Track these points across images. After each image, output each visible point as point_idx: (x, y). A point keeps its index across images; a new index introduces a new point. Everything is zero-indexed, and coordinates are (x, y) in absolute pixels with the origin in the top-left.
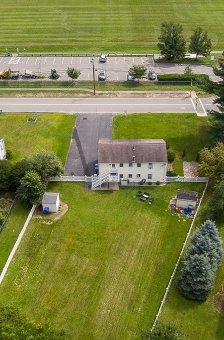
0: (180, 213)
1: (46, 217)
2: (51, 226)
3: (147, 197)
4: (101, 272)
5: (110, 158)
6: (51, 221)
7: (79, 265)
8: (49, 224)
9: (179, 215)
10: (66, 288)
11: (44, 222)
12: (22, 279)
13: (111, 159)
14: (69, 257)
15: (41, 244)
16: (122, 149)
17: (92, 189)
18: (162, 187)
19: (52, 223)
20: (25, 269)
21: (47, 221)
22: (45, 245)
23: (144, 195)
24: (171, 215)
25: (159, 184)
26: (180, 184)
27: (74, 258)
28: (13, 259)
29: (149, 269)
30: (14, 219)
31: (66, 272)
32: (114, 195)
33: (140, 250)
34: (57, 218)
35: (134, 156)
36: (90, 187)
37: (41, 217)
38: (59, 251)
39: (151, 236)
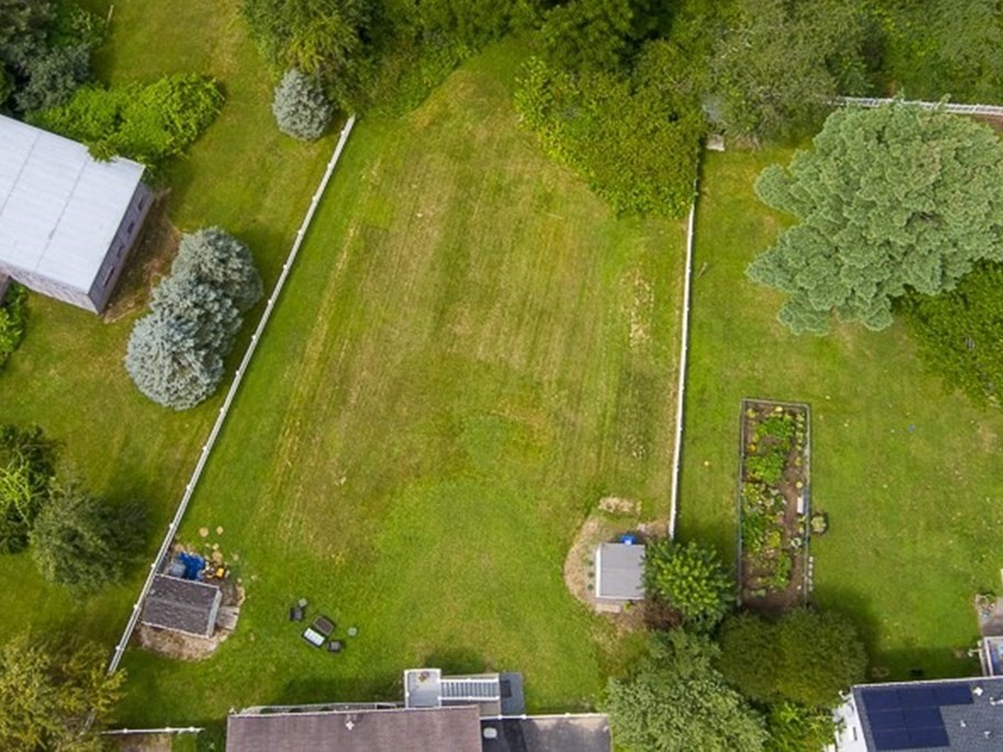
2: (602, 493)
3: (309, 634)
6: (607, 514)
8: (613, 501)
9: (218, 556)
10: (524, 268)
12: (637, 301)
17: (497, 675)
19: (603, 505)
20: (638, 333)
21: (617, 514)
22: (604, 416)
39: (310, 460)
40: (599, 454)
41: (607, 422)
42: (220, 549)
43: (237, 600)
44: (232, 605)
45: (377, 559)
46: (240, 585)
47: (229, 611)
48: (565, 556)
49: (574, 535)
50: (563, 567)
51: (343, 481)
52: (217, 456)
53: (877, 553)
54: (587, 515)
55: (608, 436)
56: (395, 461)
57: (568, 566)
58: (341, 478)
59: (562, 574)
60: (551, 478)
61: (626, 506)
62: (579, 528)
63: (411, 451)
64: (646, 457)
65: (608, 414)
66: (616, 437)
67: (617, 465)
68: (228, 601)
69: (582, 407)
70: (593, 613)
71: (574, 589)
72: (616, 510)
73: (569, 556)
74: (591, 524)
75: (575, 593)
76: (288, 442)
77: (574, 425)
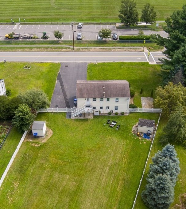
0: (141, 137)
1: (36, 141)
2: (39, 148)
3: (115, 124)
4: (79, 187)
5: (85, 94)
6: (39, 143)
7: (60, 181)
8: (37, 146)
9: (140, 138)
10: (49, 201)
11: (33, 145)
12: (13, 193)
13: (87, 95)
14: (53, 174)
15: (31, 163)
16: (95, 87)
17: (72, 118)
18: (126, 116)
19: (39, 145)
20: (16, 184)
21: (36, 143)
22: (33, 163)
23: (113, 123)
24: (134, 139)
25: (123, 114)
26: (139, 114)
27: (56, 174)
28: (7, 175)
29: (118, 184)
30: (10, 142)
31: (50, 187)
32: (89, 122)
33: (110, 168)
34: (44, 141)
35: (104, 93)
36: (70, 116)
37: (31, 141)
38: (45, 169)
39: (119, 156)
40: (38, 155)
43: (133, 131)
47: (135, 129)
49: (49, 139)
50: (53, 134)
55: (34, 159)
62: (47, 141)
64: (25, 154)
69: (39, 164)
71: (51, 131)
73: (51, 136)
76: (126, 160)
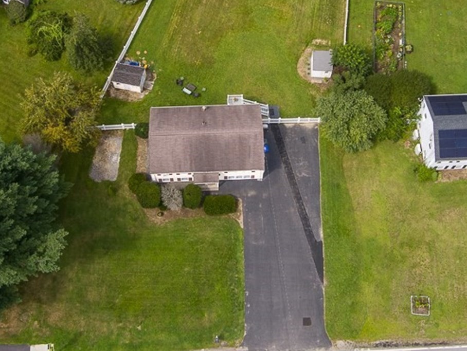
6: (315, 45)
40: (312, 23)
41: (316, 11)
42: (145, 59)
43: (153, 79)
44: (151, 80)
45: (215, 62)
46: (154, 73)
47: (149, 83)
48: (298, 61)
49: (301, 53)
50: (296, 66)
51: (200, 33)
52: (144, 24)
53: (435, 61)
54: (307, 46)
55: (316, 16)
56: (222, 24)
57: (298, 65)
58: (199, 31)
59: (296, 68)
60: (291, 30)
61: (324, 42)
62: (304, 51)
63: (229, 20)
64: (333, 24)
65: (316, 8)
66: (319, 16)
67: (320, 27)
68: (149, 79)
69: (304, 4)
70: (310, 83)
71: (301, 74)
72: (320, 44)
73: (299, 61)
74: (309, 49)
75: (302, 75)
76: (176, 18)
77: (301, 11)
